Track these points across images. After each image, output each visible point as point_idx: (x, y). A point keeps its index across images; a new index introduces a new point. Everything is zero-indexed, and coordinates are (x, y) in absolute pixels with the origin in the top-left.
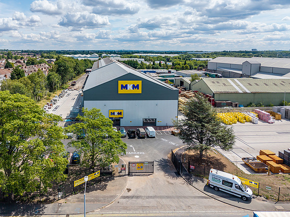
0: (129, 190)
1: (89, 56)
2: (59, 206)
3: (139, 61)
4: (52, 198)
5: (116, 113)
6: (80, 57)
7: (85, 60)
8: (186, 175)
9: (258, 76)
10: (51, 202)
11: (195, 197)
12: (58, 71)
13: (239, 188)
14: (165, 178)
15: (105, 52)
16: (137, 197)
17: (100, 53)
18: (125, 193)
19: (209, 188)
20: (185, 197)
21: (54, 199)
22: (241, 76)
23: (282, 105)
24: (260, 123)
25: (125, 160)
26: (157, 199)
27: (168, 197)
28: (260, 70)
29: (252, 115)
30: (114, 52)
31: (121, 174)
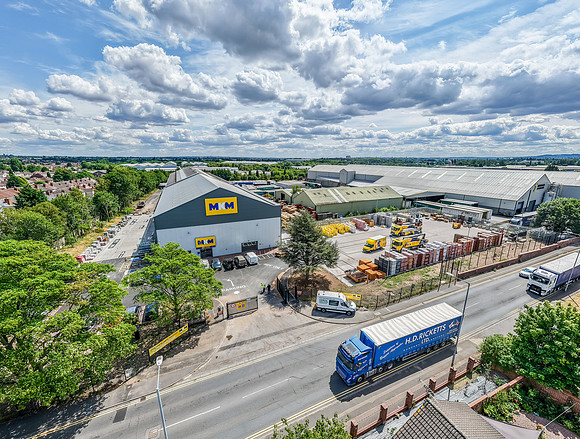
0: (229, 337)
1: (162, 164)
2: (128, 390)
3: (232, 170)
4: (115, 381)
5: (206, 242)
6: (148, 167)
7: (156, 172)
8: (293, 303)
9: (353, 184)
10: (115, 387)
11: (304, 326)
12: (111, 189)
13: (344, 304)
14: (271, 312)
15: (186, 159)
16: (241, 344)
17: (178, 160)
18: (225, 342)
19: (317, 311)
20: (293, 328)
21: (120, 382)
22: (339, 185)
23: (374, 211)
24: (357, 231)
25: (222, 301)
26: (265, 339)
27: (276, 333)
28: (355, 177)
29: (350, 225)
30: (199, 160)
31: (218, 319)
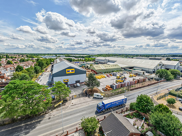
2: (50, 114)
8: (88, 96)
16: (75, 105)
24: (107, 77)
25: (71, 95)
26: (81, 104)
28: (109, 61)
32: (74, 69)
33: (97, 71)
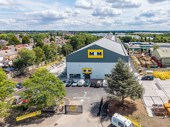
32: (102, 51)
33: (163, 61)
